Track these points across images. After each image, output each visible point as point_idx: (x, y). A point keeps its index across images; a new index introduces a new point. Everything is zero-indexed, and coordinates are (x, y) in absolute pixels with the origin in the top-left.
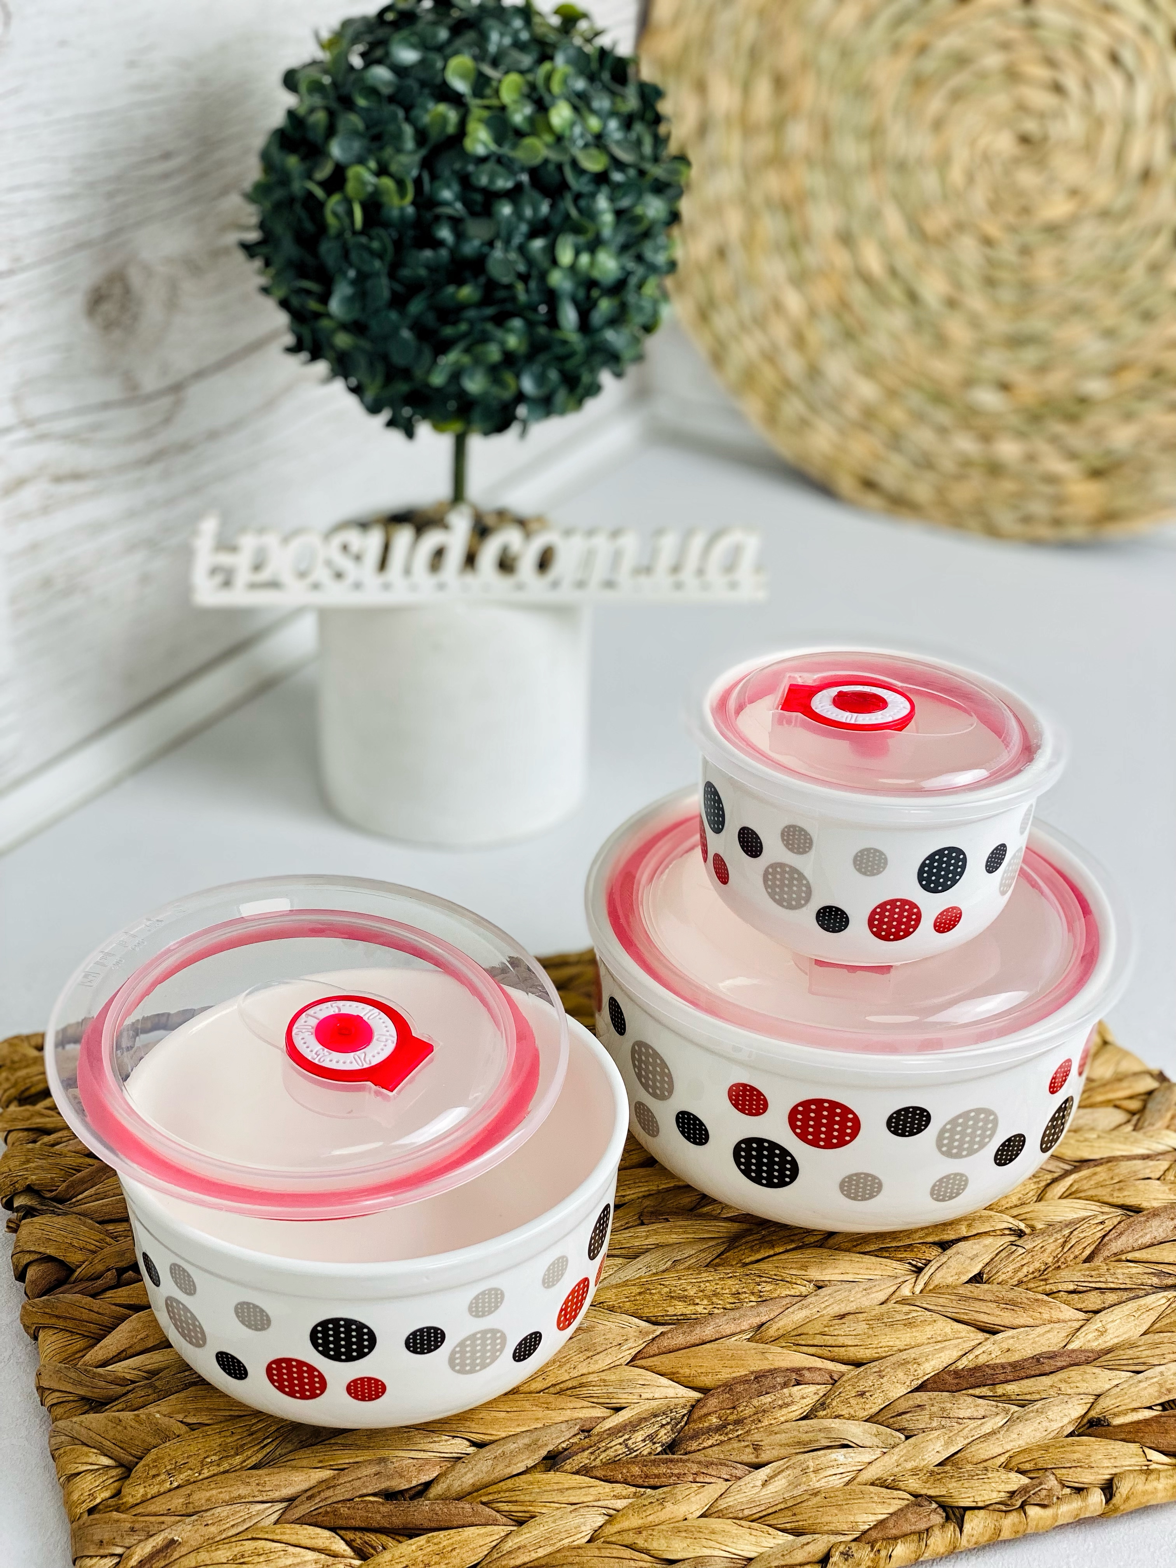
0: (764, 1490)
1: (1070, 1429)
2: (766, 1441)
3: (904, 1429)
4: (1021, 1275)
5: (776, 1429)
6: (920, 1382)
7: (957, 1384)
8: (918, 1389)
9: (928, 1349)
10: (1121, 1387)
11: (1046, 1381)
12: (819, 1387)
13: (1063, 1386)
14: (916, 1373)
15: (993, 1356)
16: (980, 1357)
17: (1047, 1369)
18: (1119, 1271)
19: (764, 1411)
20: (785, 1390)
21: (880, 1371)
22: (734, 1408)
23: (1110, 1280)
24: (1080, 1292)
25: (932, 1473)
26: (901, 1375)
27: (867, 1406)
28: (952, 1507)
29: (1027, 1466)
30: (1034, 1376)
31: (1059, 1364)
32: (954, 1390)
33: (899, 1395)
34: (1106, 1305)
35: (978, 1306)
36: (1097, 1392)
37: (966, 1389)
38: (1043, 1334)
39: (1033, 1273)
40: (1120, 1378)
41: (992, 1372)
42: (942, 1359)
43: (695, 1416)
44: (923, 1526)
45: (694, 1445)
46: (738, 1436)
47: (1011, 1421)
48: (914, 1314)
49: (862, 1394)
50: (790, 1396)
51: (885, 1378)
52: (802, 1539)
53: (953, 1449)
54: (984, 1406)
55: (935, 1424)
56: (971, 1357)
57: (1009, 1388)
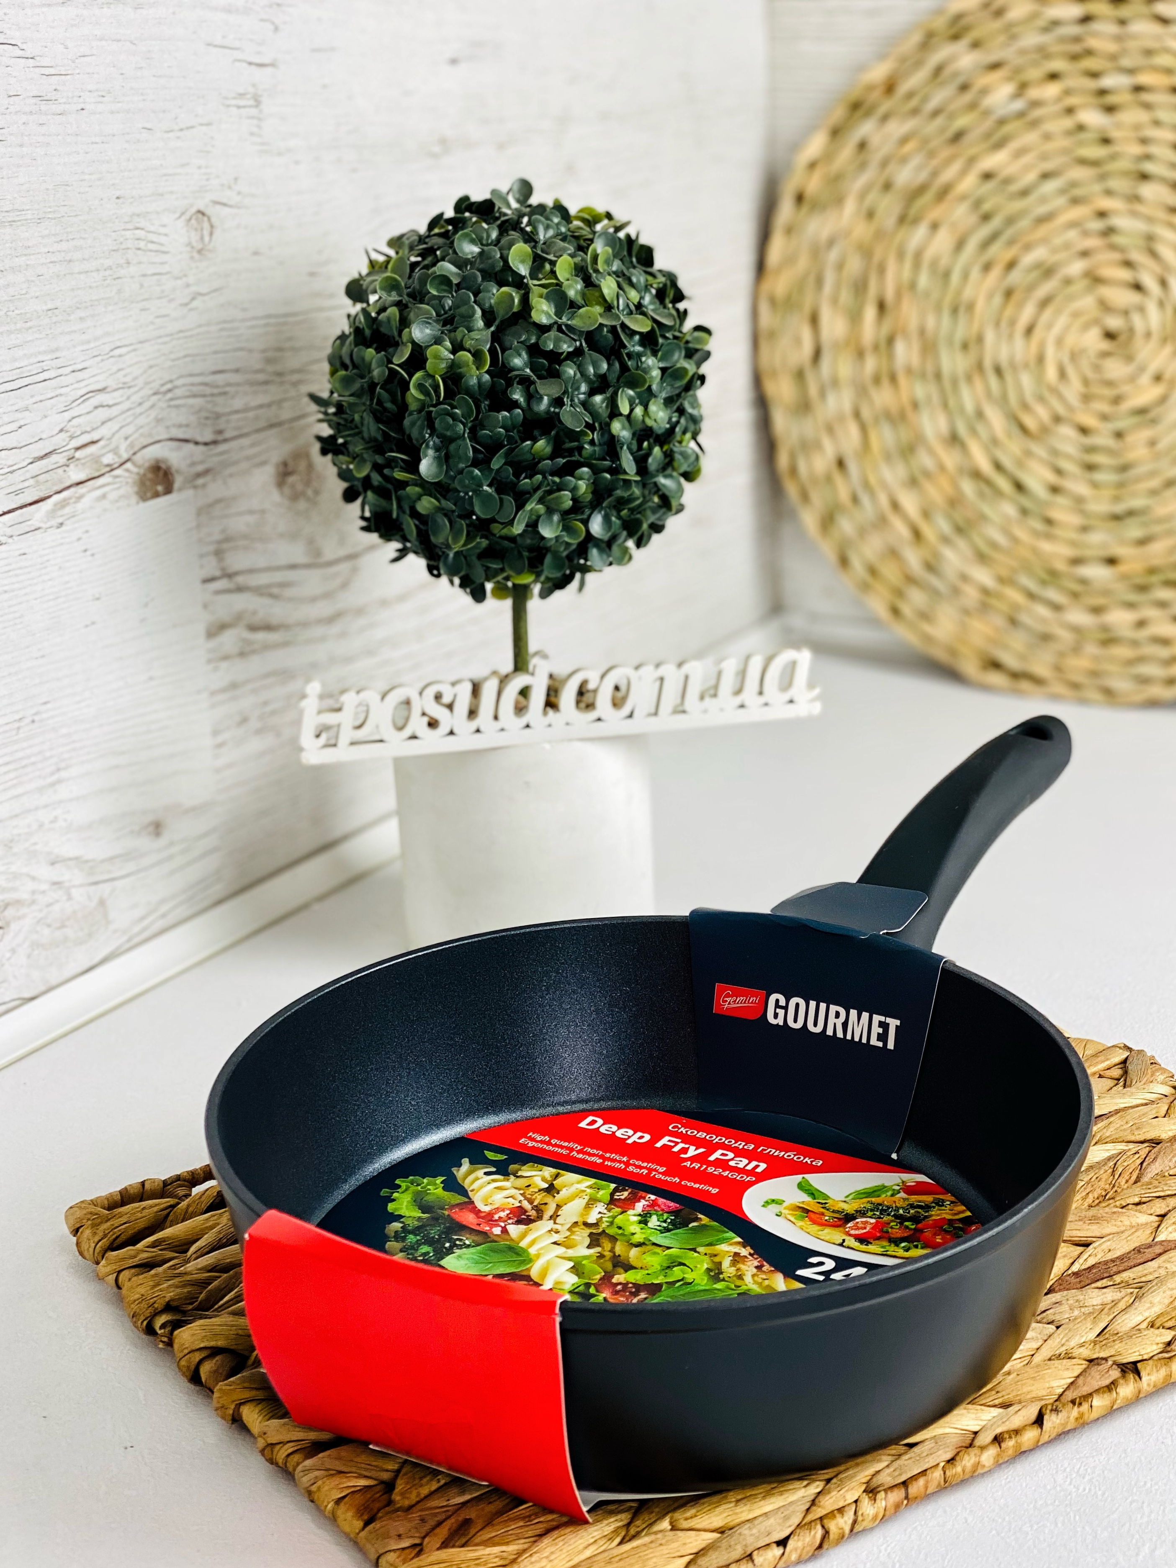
7: (1079, 1282)
11: (1153, 1264)
15: (1093, 1260)
17: (1148, 1257)
24: (1145, 1203)
25: (1096, 1342)
28: (1125, 1364)
30: (1141, 1263)
31: (1156, 1252)
32: (1080, 1287)
37: (1088, 1284)
41: (1105, 1267)
44: (1108, 1382)
47: (1138, 1298)
52: (1011, 1410)
53: (1103, 1325)
54: (1110, 1295)
55: (1076, 1313)
56: (1081, 1260)
57: (1125, 1275)
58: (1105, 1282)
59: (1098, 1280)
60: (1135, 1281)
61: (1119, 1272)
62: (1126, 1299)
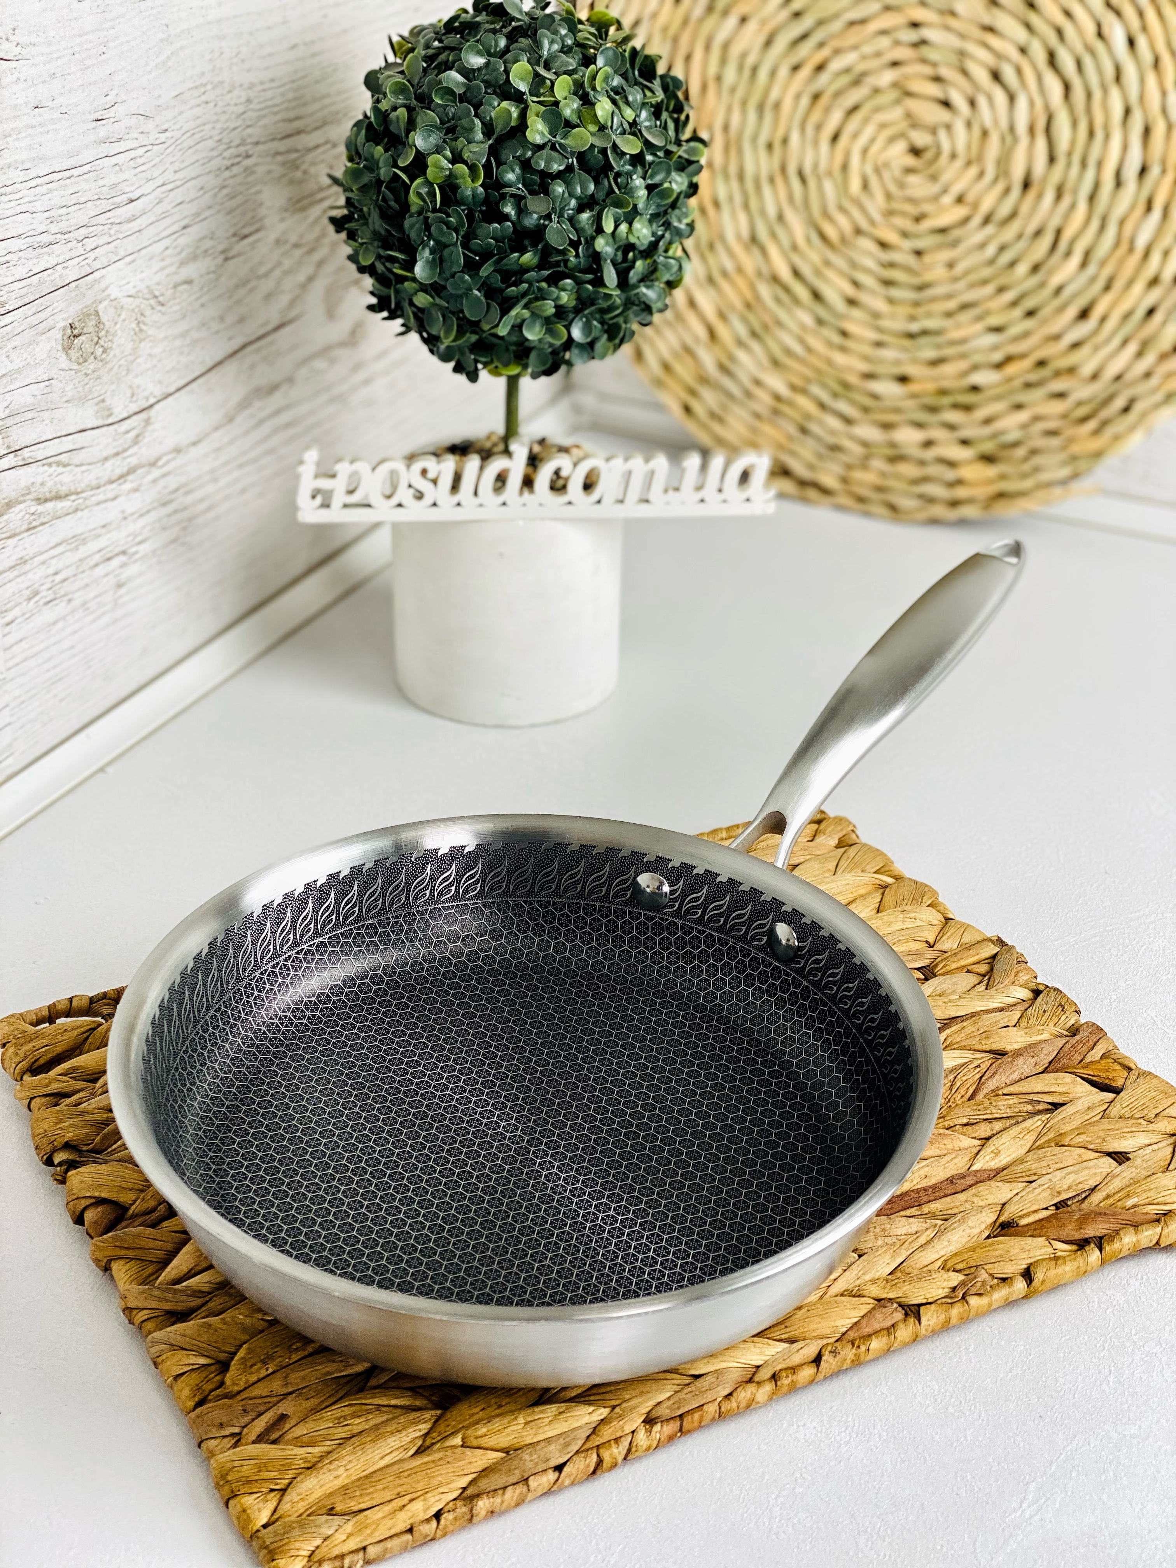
1: (987, 1233)
7: (891, 1208)
10: (1019, 1195)
11: (961, 1197)
13: (974, 1200)
15: (915, 1183)
17: (960, 1187)
18: (1000, 1103)
23: (993, 1111)
24: (972, 1124)
25: (886, 1280)
28: (909, 1305)
29: (961, 1266)
30: (950, 1195)
31: (968, 1182)
32: (889, 1214)
34: (996, 1132)
36: (1002, 1202)
38: (950, 1161)
40: (1017, 1189)
41: (917, 1195)
44: (889, 1323)
47: (940, 1232)
52: (796, 1346)
53: (899, 1261)
54: (916, 1223)
57: (934, 1206)
58: (913, 1211)
59: (908, 1208)
60: (942, 1213)
61: (928, 1202)
62: (928, 1232)
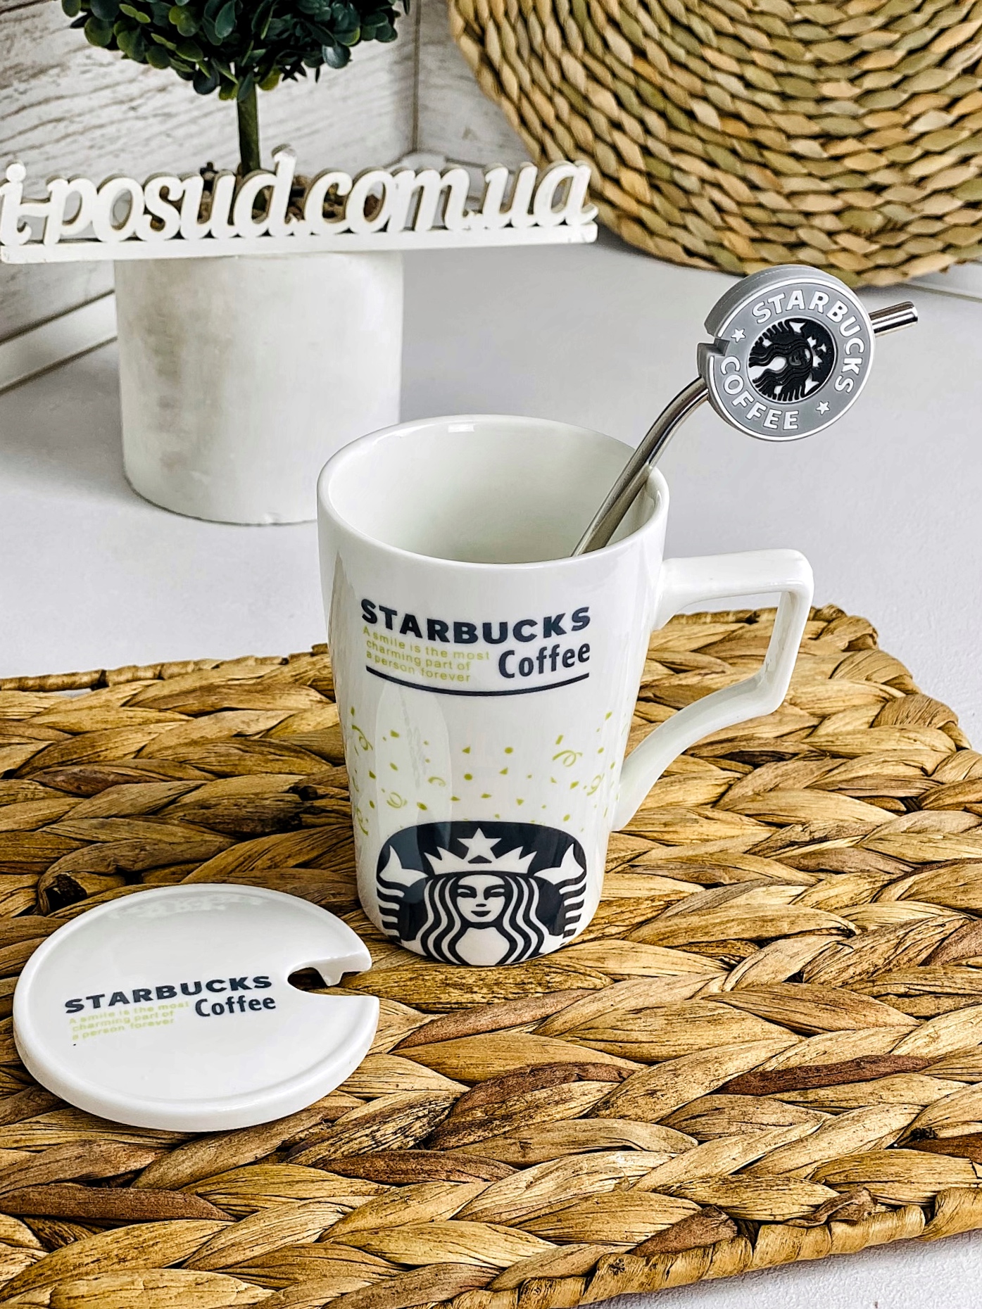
0: (528, 1192)
1: (891, 1140)
2: (536, 1139)
3: (699, 1133)
4: (845, 976)
5: (548, 1126)
6: (720, 1083)
7: (763, 1087)
8: (717, 1091)
9: (731, 1048)
10: (952, 1097)
11: (866, 1087)
12: (603, 1084)
13: (884, 1094)
14: (716, 1073)
15: (807, 1058)
16: (792, 1059)
17: (868, 1074)
18: (959, 975)
19: (537, 1107)
20: (563, 1085)
21: (675, 1070)
22: (503, 1102)
23: (946, 983)
24: (911, 996)
25: (725, 1181)
26: (699, 1074)
27: (658, 1107)
28: (745, 1221)
29: (837, 1179)
30: (852, 1082)
31: (882, 1070)
32: (759, 1094)
33: (695, 1097)
34: (941, 1011)
35: (792, 1005)
36: (926, 1101)
37: (773, 1093)
38: (866, 1038)
39: (860, 974)
40: (951, 1088)
41: (804, 1075)
42: (748, 1060)
43: (458, 1110)
44: (709, 1241)
45: (453, 1141)
46: (505, 1133)
47: (822, 1129)
48: (721, 1011)
49: (652, 1093)
50: (570, 1091)
51: (680, 1077)
53: (752, 1157)
54: (792, 1112)
55: (733, 1129)
56: (781, 1058)
57: (822, 1093)
58: (793, 1096)
59: (788, 1091)
60: (833, 1104)
61: (820, 1086)
62: (807, 1126)
